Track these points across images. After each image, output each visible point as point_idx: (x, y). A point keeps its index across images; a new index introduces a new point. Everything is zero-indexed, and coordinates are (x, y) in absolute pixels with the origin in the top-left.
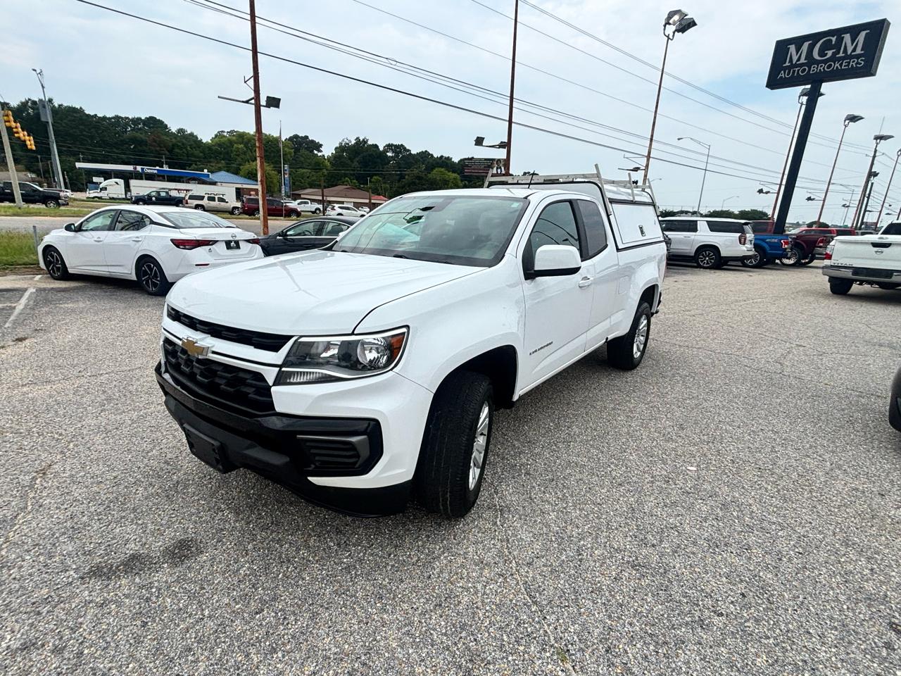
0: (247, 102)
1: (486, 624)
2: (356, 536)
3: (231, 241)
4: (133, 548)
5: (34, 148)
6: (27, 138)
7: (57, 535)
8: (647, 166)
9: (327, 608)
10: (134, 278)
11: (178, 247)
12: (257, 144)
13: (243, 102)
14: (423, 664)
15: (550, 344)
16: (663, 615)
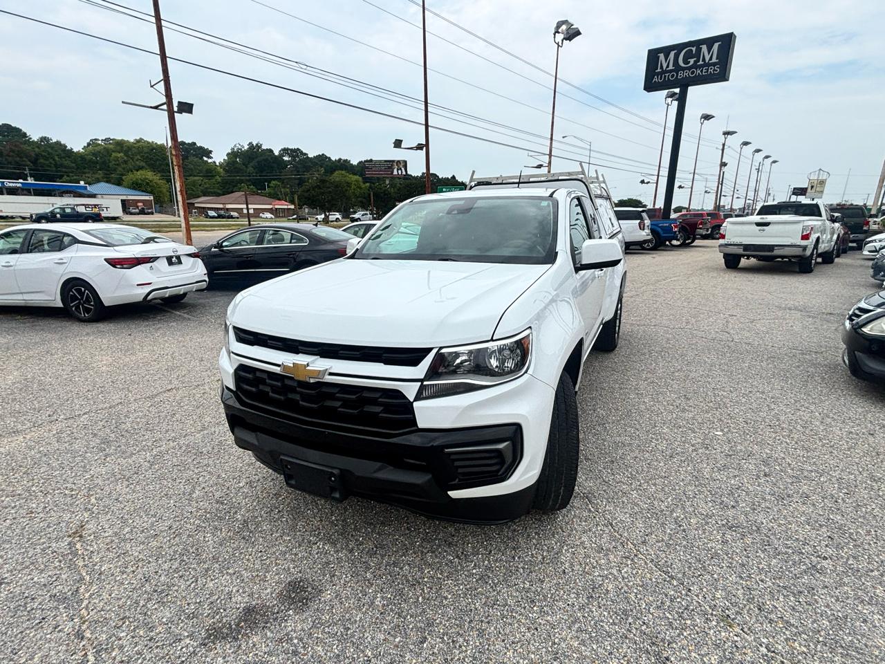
0: (158, 107)
1: (644, 607)
2: (470, 545)
3: (172, 257)
4: (241, 601)
7: (142, 603)
8: (550, 163)
9: (488, 623)
10: (60, 305)
11: (114, 266)
13: (151, 107)
14: (613, 656)
16: (781, 568)
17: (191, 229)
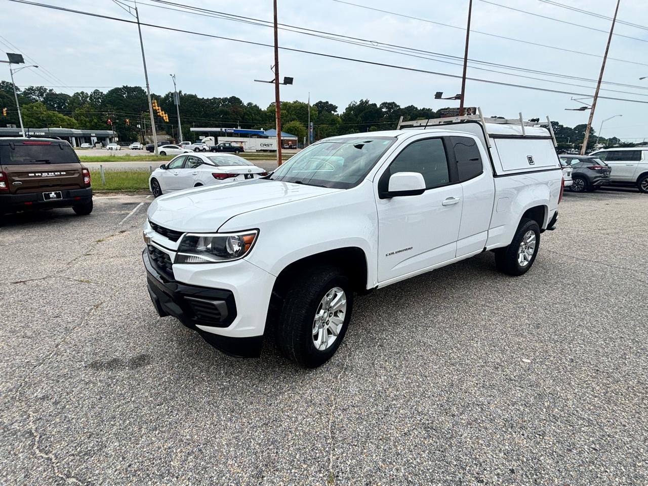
0: (272, 82)
2: (240, 370)
3: (248, 174)
4: (117, 355)
5: (168, 120)
6: (164, 115)
8: (594, 105)
9: (198, 411)
11: (216, 178)
12: (276, 110)
13: (270, 82)
15: (410, 249)
17: (282, 158)
